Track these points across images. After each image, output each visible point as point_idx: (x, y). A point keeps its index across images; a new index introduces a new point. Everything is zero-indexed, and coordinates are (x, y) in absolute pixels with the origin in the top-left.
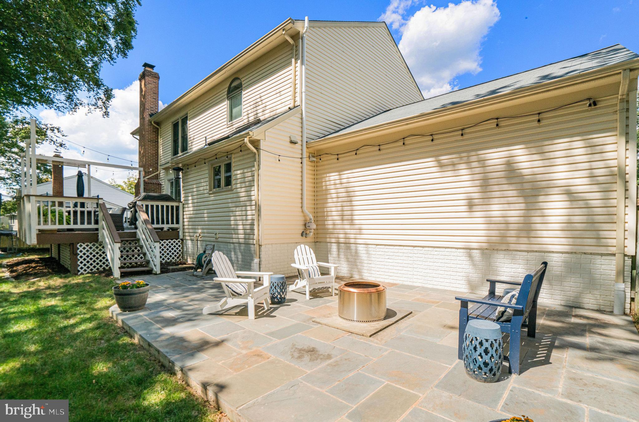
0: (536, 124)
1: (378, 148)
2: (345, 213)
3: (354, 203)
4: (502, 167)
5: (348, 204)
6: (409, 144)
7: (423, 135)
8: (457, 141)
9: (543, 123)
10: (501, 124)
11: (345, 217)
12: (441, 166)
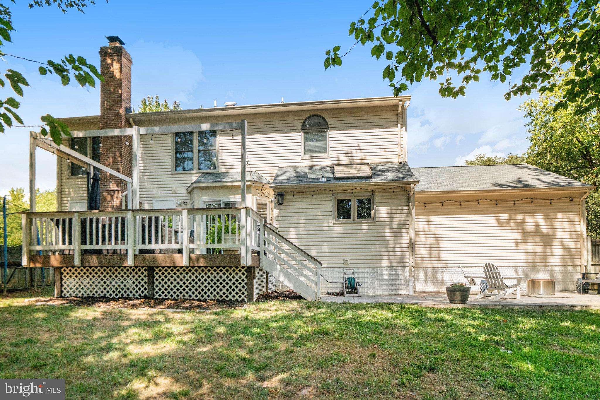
0: (549, 204)
1: (459, 203)
2: (433, 252)
3: (441, 246)
4: (534, 227)
5: (436, 246)
6: (481, 204)
7: (491, 200)
8: (510, 207)
9: (552, 204)
10: (534, 202)
11: (433, 256)
12: (499, 222)
